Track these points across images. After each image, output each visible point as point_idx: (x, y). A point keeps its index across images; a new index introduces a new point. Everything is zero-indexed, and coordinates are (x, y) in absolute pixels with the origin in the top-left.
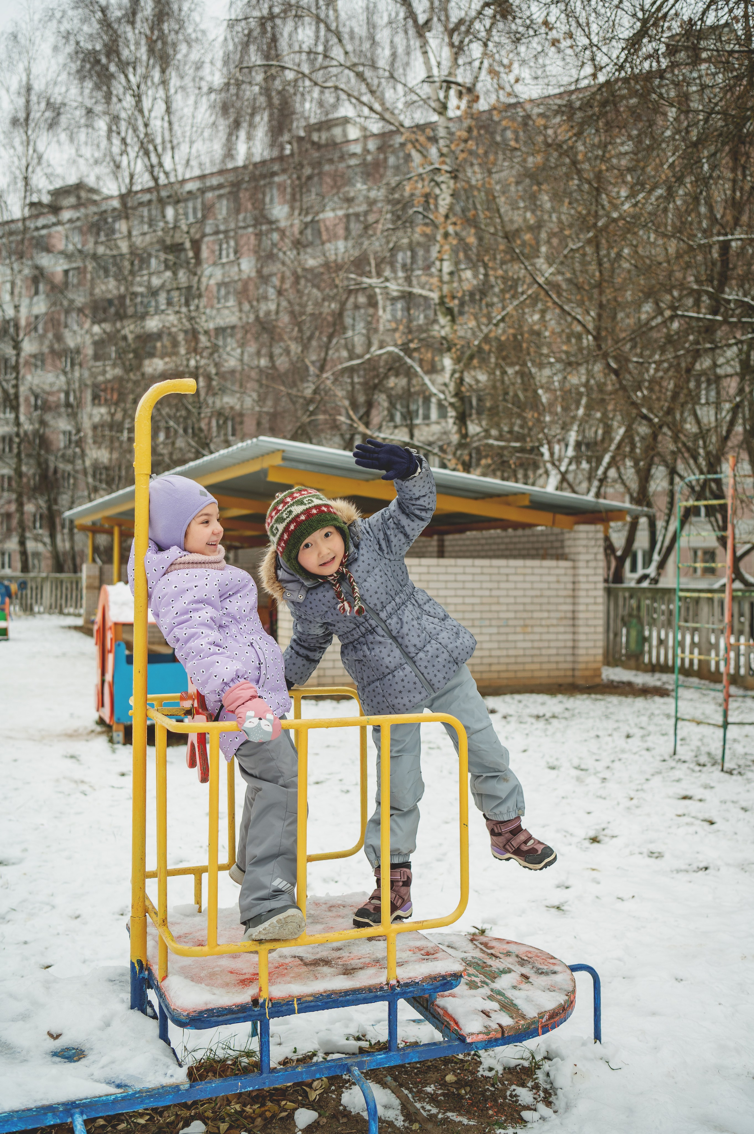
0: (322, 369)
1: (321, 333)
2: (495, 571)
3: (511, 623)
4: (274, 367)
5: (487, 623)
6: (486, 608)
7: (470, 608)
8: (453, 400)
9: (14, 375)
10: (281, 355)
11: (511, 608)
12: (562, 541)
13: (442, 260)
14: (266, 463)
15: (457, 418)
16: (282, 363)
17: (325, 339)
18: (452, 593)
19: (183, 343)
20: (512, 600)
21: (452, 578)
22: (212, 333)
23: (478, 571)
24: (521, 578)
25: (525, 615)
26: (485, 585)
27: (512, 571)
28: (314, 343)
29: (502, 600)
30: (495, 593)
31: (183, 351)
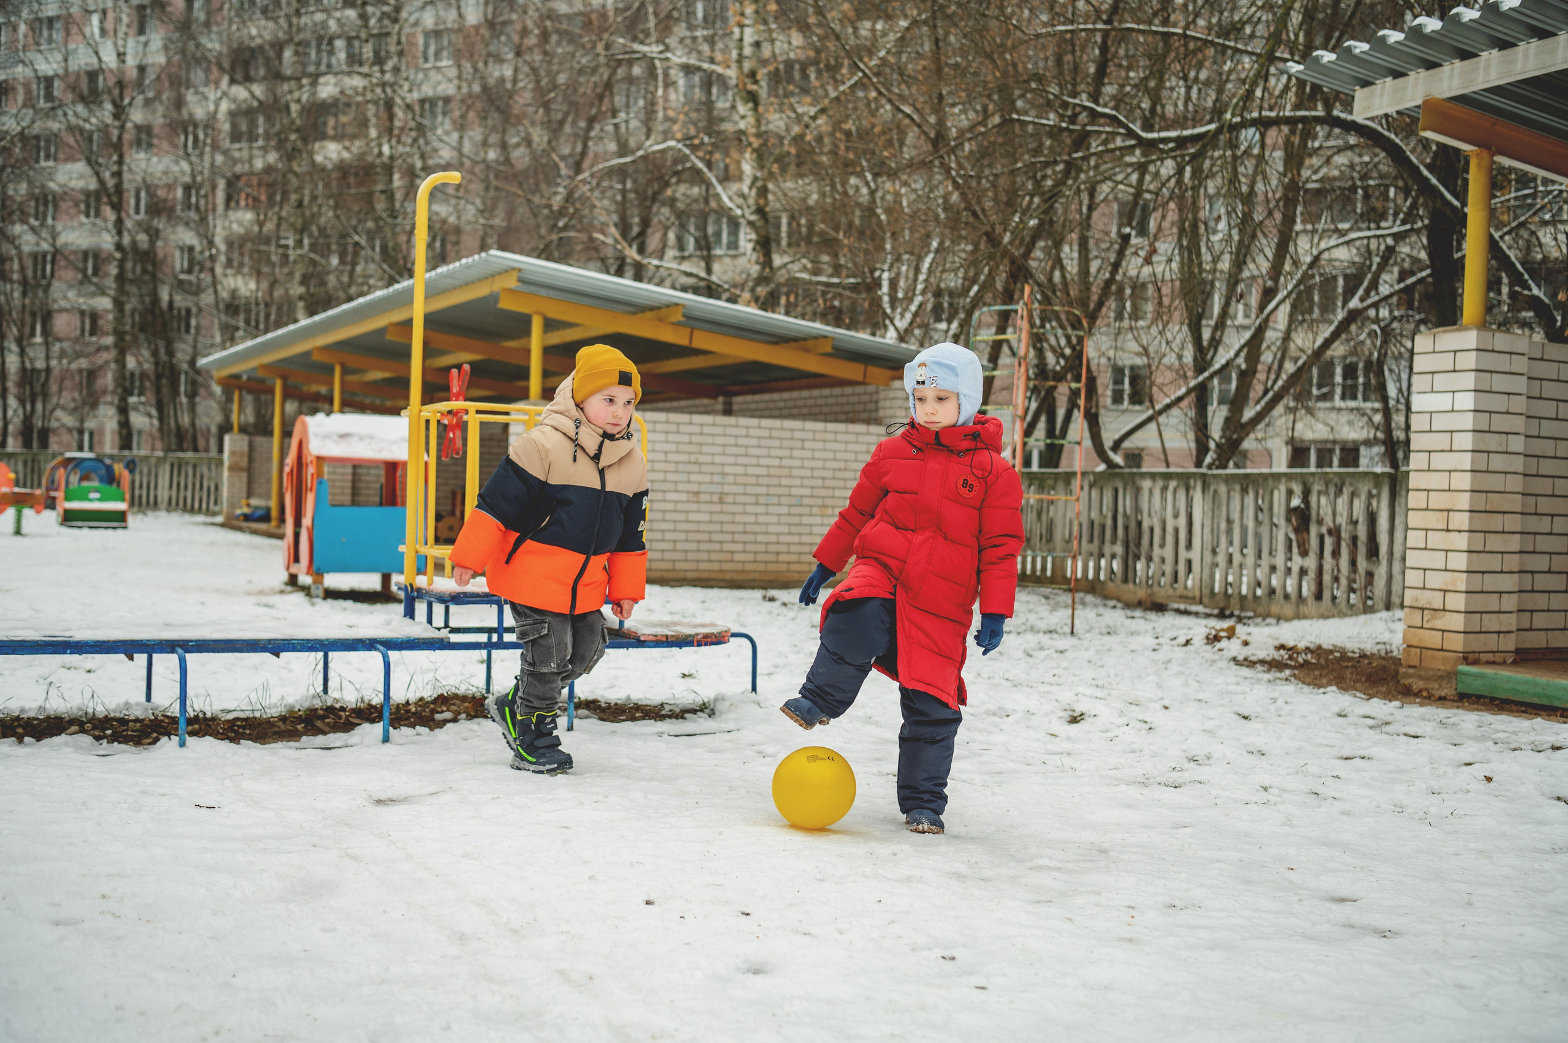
0: (578, 168)
1: (577, 115)
2: (788, 434)
3: (806, 501)
4: (507, 161)
5: (775, 500)
6: (775, 481)
7: (753, 480)
8: (753, 218)
9: (115, 158)
10: (518, 145)
11: (806, 482)
12: (877, 402)
13: (742, 26)
14: (497, 286)
15: (757, 242)
16: (520, 156)
17: (582, 124)
18: (731, 460)
19: (373, 121)
20: (808, 473)
21: (732, 441)
22: (417, 108)
23: (766, 433)
24: (820, 445)
25: (824, 492)
26: (773, 452)
27: (810, 435)
28: (568, 129)
29: (795, 472)
30: (785, 462)
31: (373, 133)
